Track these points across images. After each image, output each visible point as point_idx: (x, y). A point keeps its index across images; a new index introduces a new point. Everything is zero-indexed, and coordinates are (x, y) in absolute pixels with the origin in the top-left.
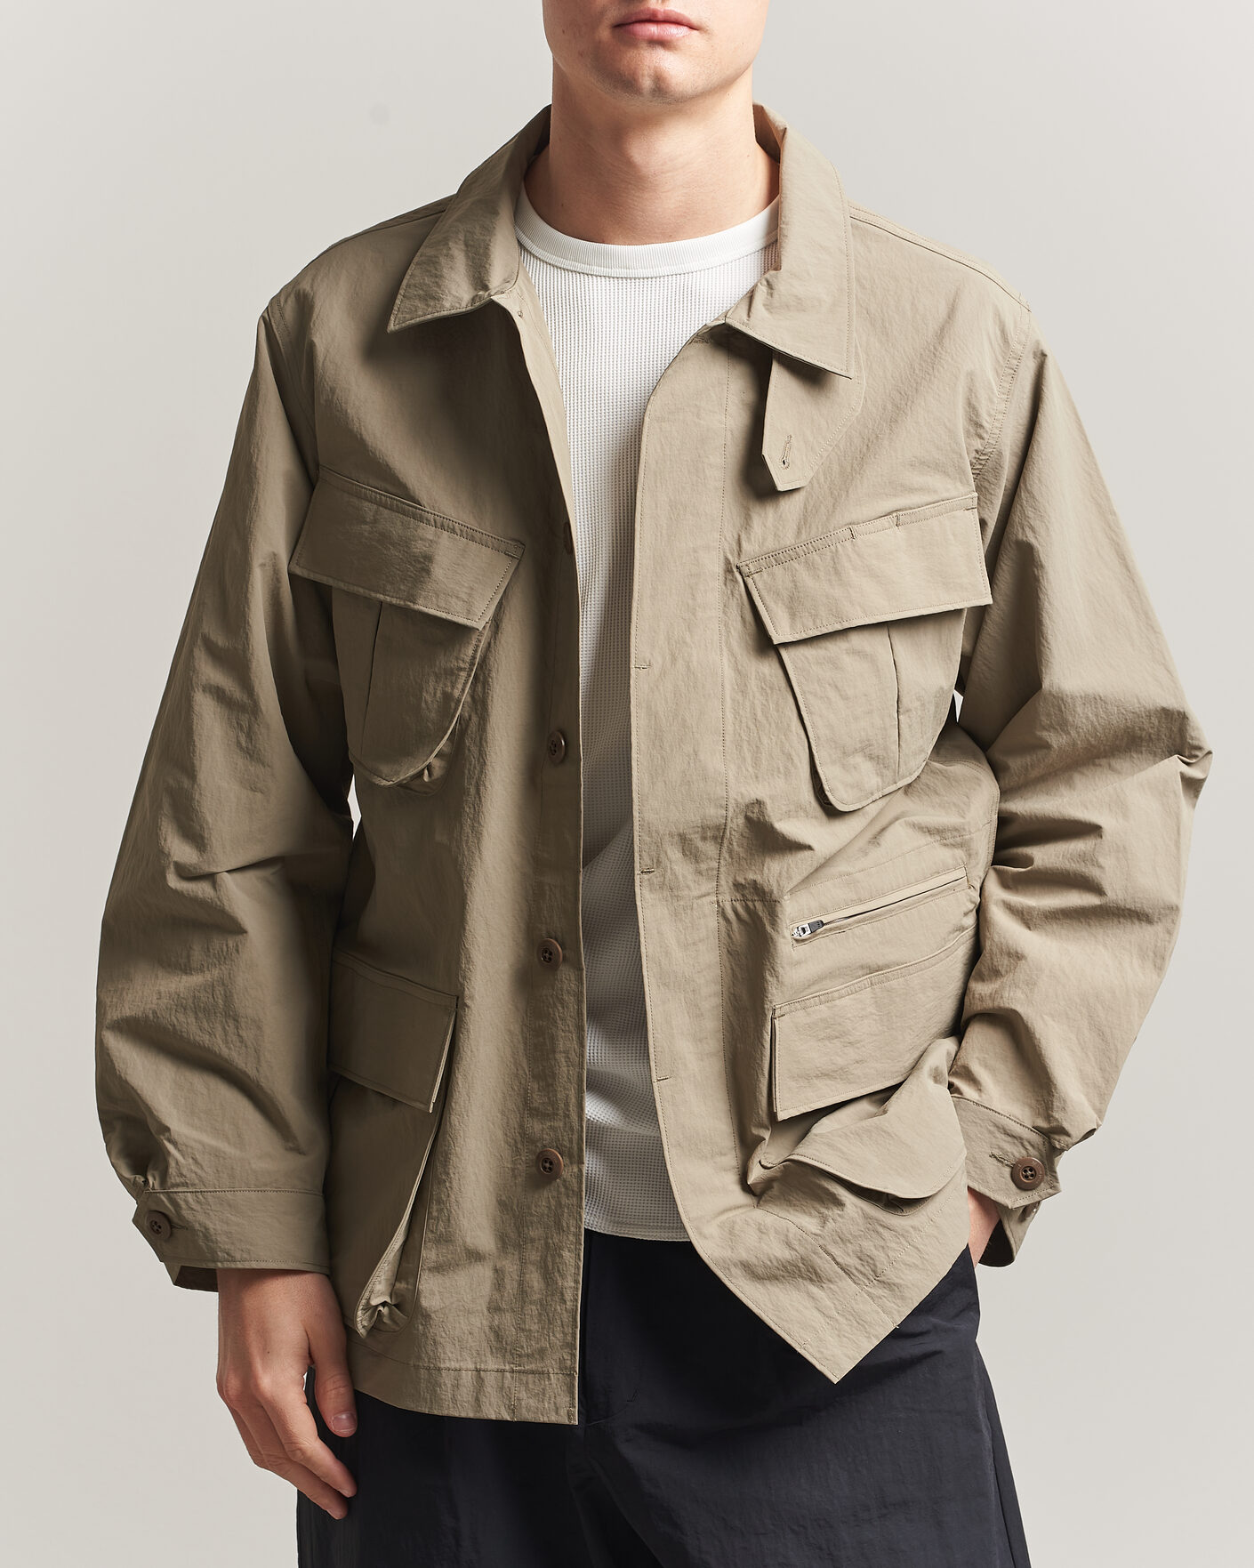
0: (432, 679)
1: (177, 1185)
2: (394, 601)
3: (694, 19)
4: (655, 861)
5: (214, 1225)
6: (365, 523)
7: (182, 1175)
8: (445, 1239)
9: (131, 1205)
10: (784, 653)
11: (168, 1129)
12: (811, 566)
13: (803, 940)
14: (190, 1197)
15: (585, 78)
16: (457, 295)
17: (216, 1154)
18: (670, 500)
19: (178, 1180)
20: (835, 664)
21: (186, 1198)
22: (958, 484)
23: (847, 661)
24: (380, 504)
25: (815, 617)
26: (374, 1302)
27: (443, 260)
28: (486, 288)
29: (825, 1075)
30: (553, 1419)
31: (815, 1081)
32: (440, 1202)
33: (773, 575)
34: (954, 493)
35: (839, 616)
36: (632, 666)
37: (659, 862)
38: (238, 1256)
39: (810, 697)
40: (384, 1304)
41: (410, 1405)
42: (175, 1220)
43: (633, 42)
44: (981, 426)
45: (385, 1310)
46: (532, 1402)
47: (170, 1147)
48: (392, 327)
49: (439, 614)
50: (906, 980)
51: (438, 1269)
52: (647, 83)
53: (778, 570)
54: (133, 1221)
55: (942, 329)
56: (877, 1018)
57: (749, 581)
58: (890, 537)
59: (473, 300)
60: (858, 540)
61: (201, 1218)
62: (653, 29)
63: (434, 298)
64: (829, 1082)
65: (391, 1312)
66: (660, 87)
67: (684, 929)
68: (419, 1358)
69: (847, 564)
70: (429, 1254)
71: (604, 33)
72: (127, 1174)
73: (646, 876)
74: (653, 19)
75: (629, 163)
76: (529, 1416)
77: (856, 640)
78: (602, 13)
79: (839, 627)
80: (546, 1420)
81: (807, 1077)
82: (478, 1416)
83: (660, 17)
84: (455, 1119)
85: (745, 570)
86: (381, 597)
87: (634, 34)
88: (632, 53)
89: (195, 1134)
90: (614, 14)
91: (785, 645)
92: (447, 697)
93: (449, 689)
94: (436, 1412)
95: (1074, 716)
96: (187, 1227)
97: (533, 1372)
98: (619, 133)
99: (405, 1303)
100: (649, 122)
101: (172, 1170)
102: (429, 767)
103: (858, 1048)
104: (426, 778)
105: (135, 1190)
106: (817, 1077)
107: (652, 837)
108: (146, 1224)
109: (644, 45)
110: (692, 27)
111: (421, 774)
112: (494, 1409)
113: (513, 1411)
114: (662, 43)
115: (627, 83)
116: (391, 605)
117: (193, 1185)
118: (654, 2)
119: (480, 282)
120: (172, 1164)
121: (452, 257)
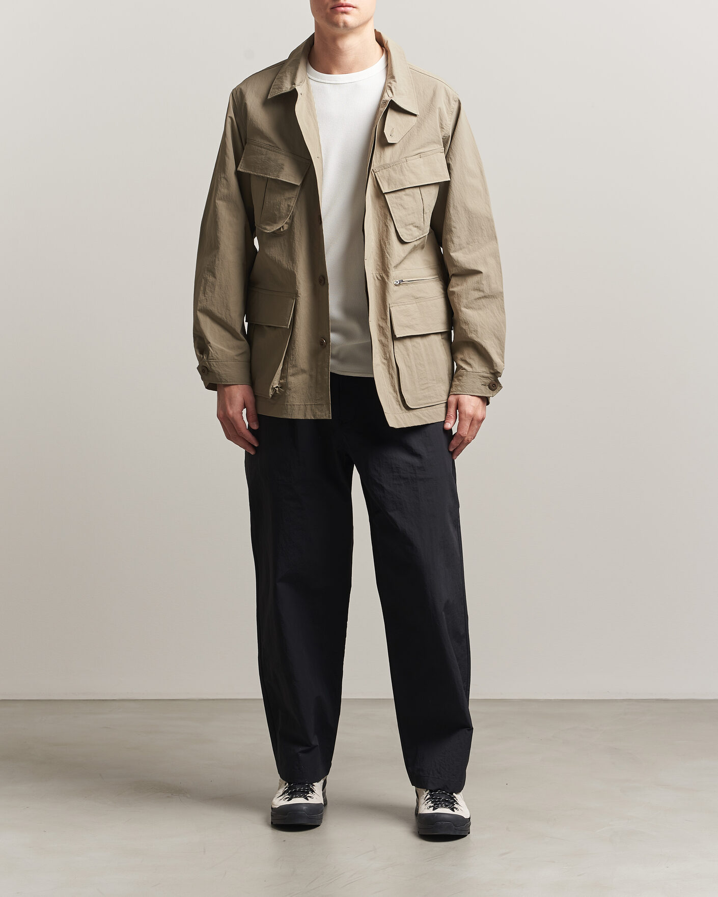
0: (284, 200)
1: (211, 359)
2: (273, 177)
3: (354, 5)
5: (221, 372)
6: (263, 155)
7: (212, 356)
8: (295, 366)
9: (197, 364)
10: (386, 196)
11: (210, 343)
12: (394, 170)
13: (397, 285)
14: (214, 363)
15: (323, 24)
16: (287, 87)
17: (222, 351)
19: (212, 358)
20: (401, 198)
21: (213, 363)
22: (438, 145)
23: (405, 197)
24: (268, 149)
25: (395, 185)
26: (274, 387)
27: (284, 77)
28: (295, 84)
30: (325, 418)
32: (293, 355)
33: (383, 172)
34: (437, 148)
35: (402, 184)
38: (229, 381)
39: (394, 209)
40: (277, 387)
41: (285, 416)
42: (209, 369)
43: (337, 13)
44: (443, 128)
45: (277, 389)
46: (319, 413)
47: (210, 348)
48: (269, 97)
49: (286, 181)
51: (293, 375)
52: (342, 24)
53: (384, 171)
54: (197, 368)
55: (432, 99)
57: (376, 174)
58: (417, 161)
59: (291, 88)
60: (408, 162)
61: (218, 369)
62: (342, 9)
63: (280, 88)
65: (279, 389)
66: (346, 25)
68: (288, 402)
69: (405, 169)
70: (291, 371)
71: (328, 10)
72: (198, 354)
74: (342, 6)
75: (338, 48)
76: (318, 417)
77: (407, 191)
78: (327, 4)
79: (402, 188)
80: (323, 418)
82: (305, 418)
83: (344, 5)
84: (296, 330)
85: (375, 171)
86: (269, 177)
87: (337, 10)
88: (337, 16)
89: (216, 345)
90: (331, 5)
91: (386, 193)
92: (289, 206)
93: (289, 204)
94: (293, 418)
96: (213, 372)
97: (319, 404)
98: (335, 39)
99: (284, 386)
100: (343, 36)
101: (210, 355)
102: (283, 227)
104: (282, 230)
105: (200, 359)
106: (405, 327)
108: (201, 370)
109: (340, 13)
110: (354, 7)
111: (280, 228)
112: (310, 416)
113: (314, 416)
114: (346, 13)
115: (336, 25)
116: (271, 179)
117: (215, 360)
118: (342, 1)
119: (293, 83)
120: (210, 353)
121: (286, 76)
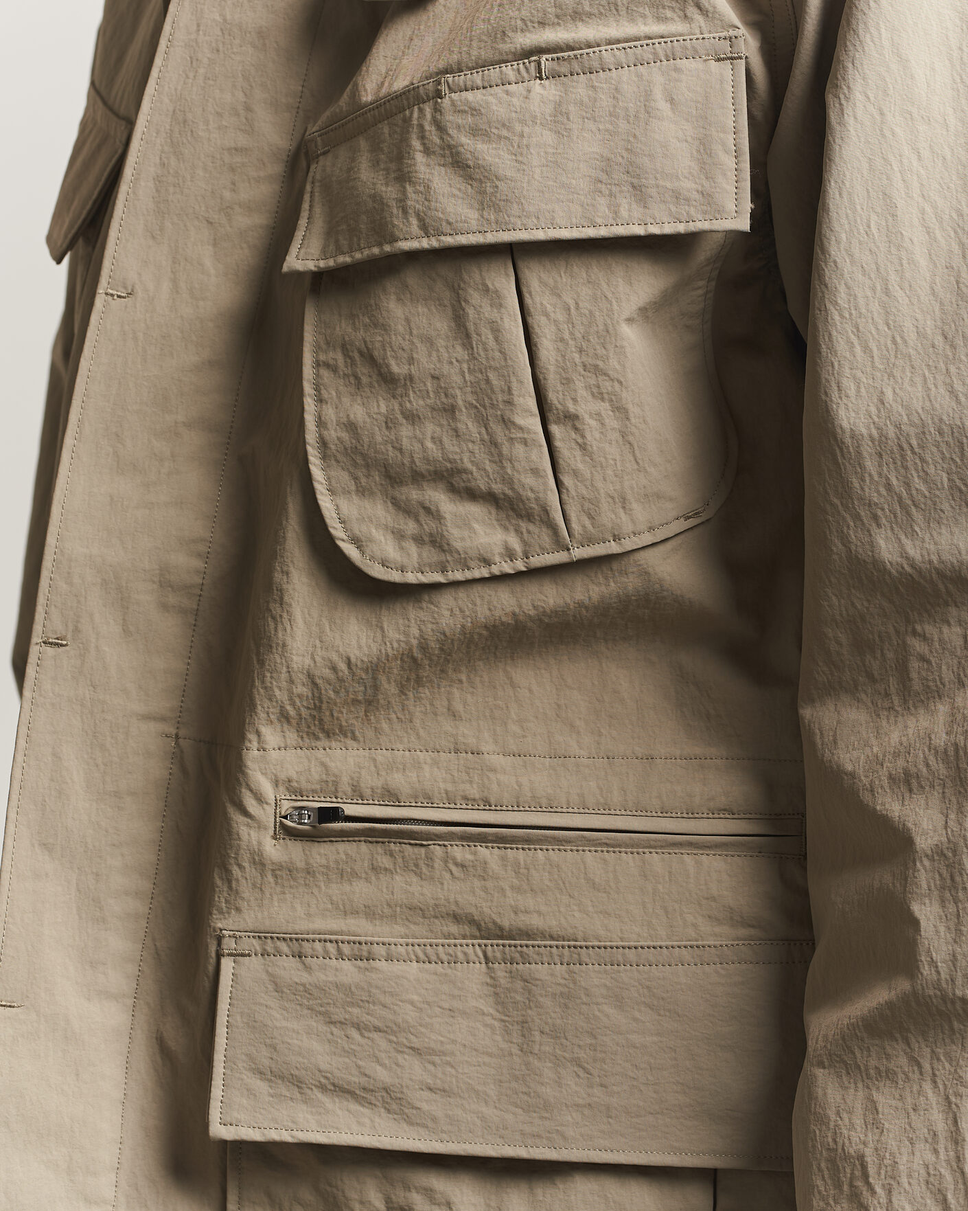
4: (71, 627)
18: (225, 20)
29: (339, 1090)
31: (320, 1095)
36: (100, 290)
37: (77, 630)
50: (571, 972)
56: (496, 1024)
64: (354, 1106)
67: (105, 765)
73: (50, 651)
81: (297, 1083)
95: (863, 480)
103: (434, 1064)
107: (71, 584)
